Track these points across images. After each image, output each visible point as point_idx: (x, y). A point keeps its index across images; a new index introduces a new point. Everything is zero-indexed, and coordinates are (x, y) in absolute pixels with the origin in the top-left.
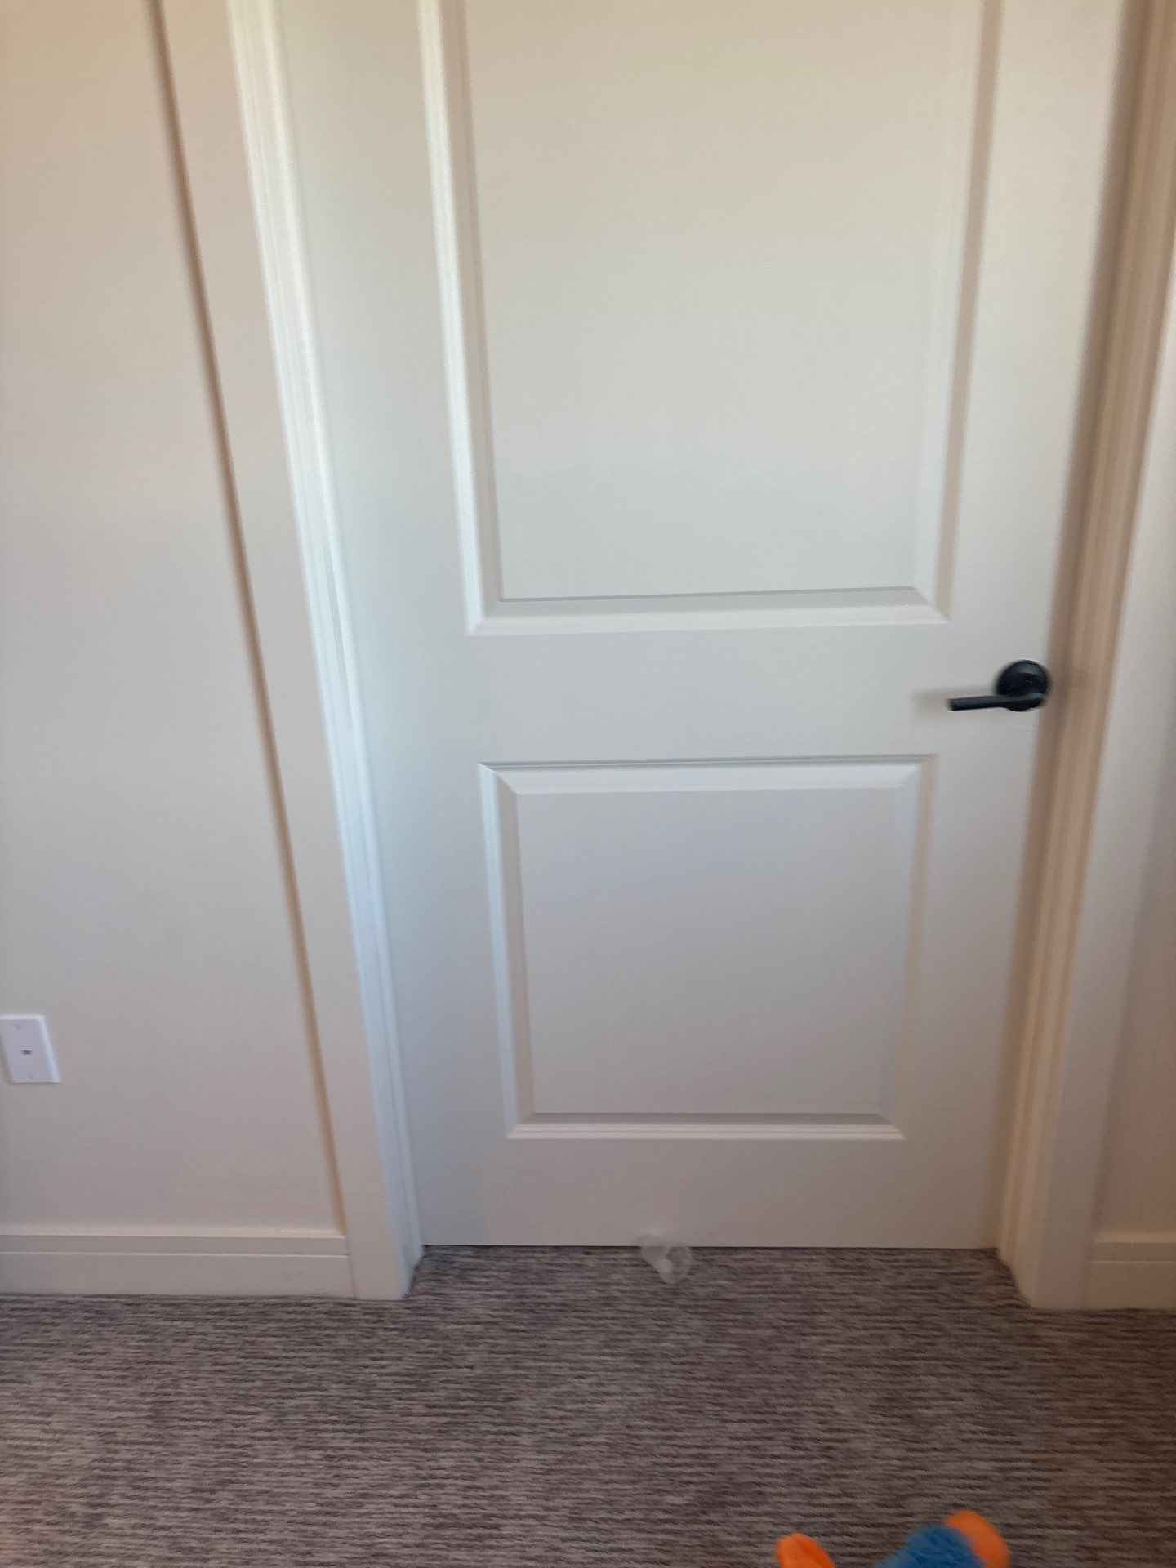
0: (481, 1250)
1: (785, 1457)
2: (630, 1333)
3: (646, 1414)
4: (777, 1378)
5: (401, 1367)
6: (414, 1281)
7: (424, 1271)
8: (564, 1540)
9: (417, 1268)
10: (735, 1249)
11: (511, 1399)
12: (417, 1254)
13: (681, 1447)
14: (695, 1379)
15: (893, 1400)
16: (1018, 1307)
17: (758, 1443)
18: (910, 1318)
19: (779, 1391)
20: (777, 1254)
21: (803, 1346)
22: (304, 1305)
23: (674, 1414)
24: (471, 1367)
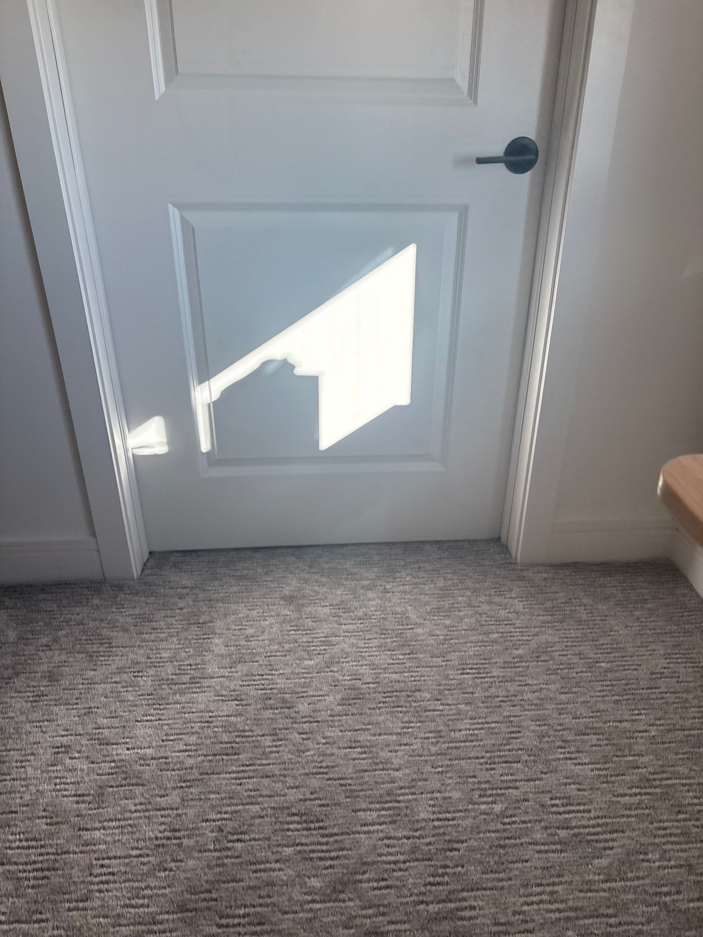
0: (185, 553)
1: (376, 638)
2: (282, 587)
3: (293, 624)
4: (372, 603)
5: (137, 611)
6: (143, 570)
7: (149, 564)
8: (241, 686)
9: (145, 564)
10: (346, 545)
11: (208, 623)
12: (146, 556)
13: (314, 638)
14: (323, 606)
15: (439, 608)
16: (511, 563)
17: (361, 633)
18: (450, 571)
19: (372, 609)
20: (372, 546)
21: (388, 587)
22: (71, 584)
23: (310, 623)
24: (182, 609)
